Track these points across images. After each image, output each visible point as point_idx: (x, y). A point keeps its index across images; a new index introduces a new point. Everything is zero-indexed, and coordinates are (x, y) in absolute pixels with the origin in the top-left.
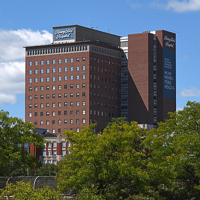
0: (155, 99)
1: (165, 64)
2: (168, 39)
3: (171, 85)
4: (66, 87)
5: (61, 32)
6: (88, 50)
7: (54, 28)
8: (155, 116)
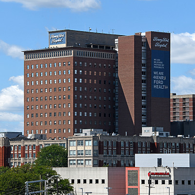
0: (143, 99)
1: (155, 65)
2: (159, 40)
3: (162, 85)
4: (55, 90)
5: (55, 37)
6: (72, 55)
7: (49, 33)
8: (143, 115)
